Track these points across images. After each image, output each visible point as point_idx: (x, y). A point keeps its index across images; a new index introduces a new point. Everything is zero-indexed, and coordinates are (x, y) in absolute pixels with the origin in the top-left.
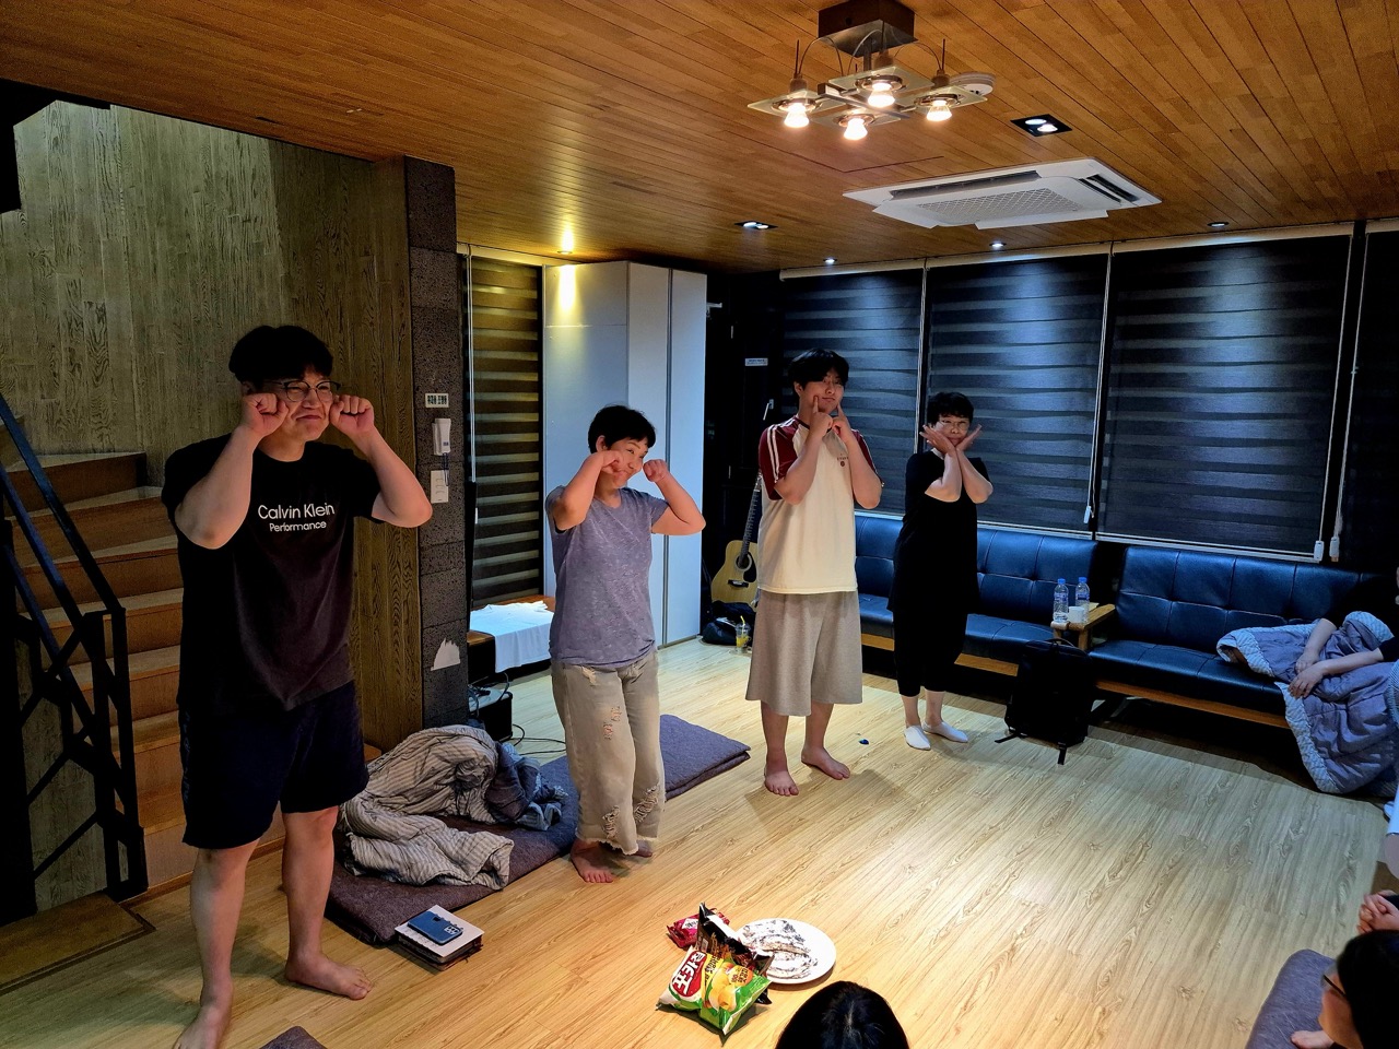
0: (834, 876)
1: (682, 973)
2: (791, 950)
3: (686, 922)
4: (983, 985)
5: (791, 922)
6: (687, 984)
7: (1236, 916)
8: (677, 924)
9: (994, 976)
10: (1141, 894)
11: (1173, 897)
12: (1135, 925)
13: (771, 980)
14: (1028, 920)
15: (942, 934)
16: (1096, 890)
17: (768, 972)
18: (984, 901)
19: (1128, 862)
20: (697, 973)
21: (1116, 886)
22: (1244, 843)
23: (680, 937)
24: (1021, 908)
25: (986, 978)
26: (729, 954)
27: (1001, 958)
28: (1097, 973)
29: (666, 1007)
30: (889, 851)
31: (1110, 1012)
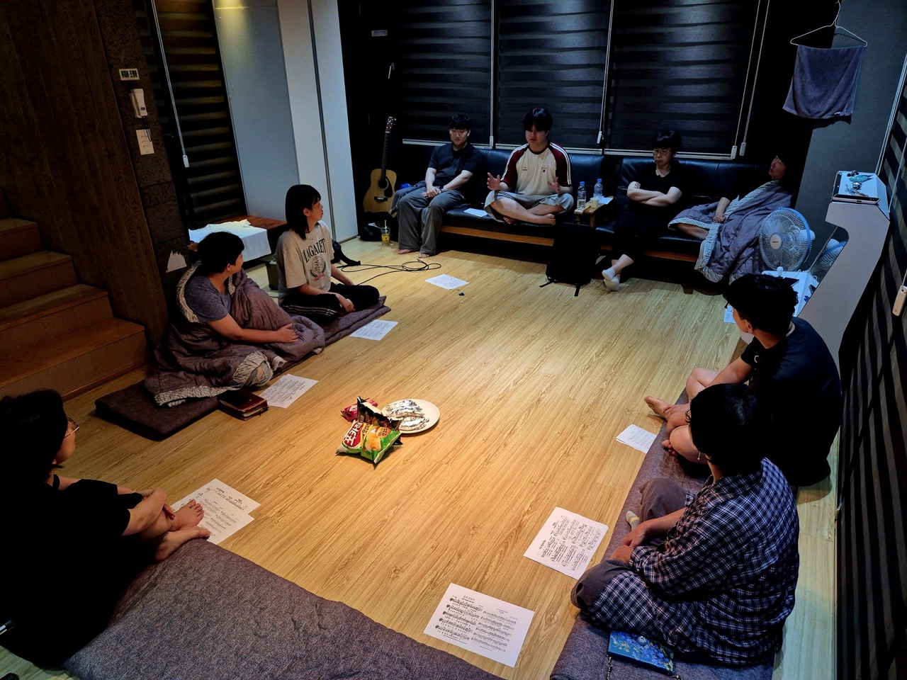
0: (441, 373)
1: (349, 435)
2: (413, 415)
3: (352, 408)
4: (521, 421)
5: (413, 400)
6: (352, 440)
7: (661, 369)
8: (346, 409)
9: (527, 416)
10: (612, 363)
11: (629, 363)
12: (606, 380)
13: (401, 432)
14: (549, 384)
15: (501, 397)
16: (588, 364)
17: (400, 428)
18: (525, 377)
19: (607, 347)
20: (358, 434)
21: (599, 361)
22: (672, 330)
23: (348, 416)
24: (546, 378)
25: (523, 417)
26: (376, 422)
27: (532, 405)
28: (583, 408)
29: (342, 454)
30: (473, 355)
31: (588, 426)
